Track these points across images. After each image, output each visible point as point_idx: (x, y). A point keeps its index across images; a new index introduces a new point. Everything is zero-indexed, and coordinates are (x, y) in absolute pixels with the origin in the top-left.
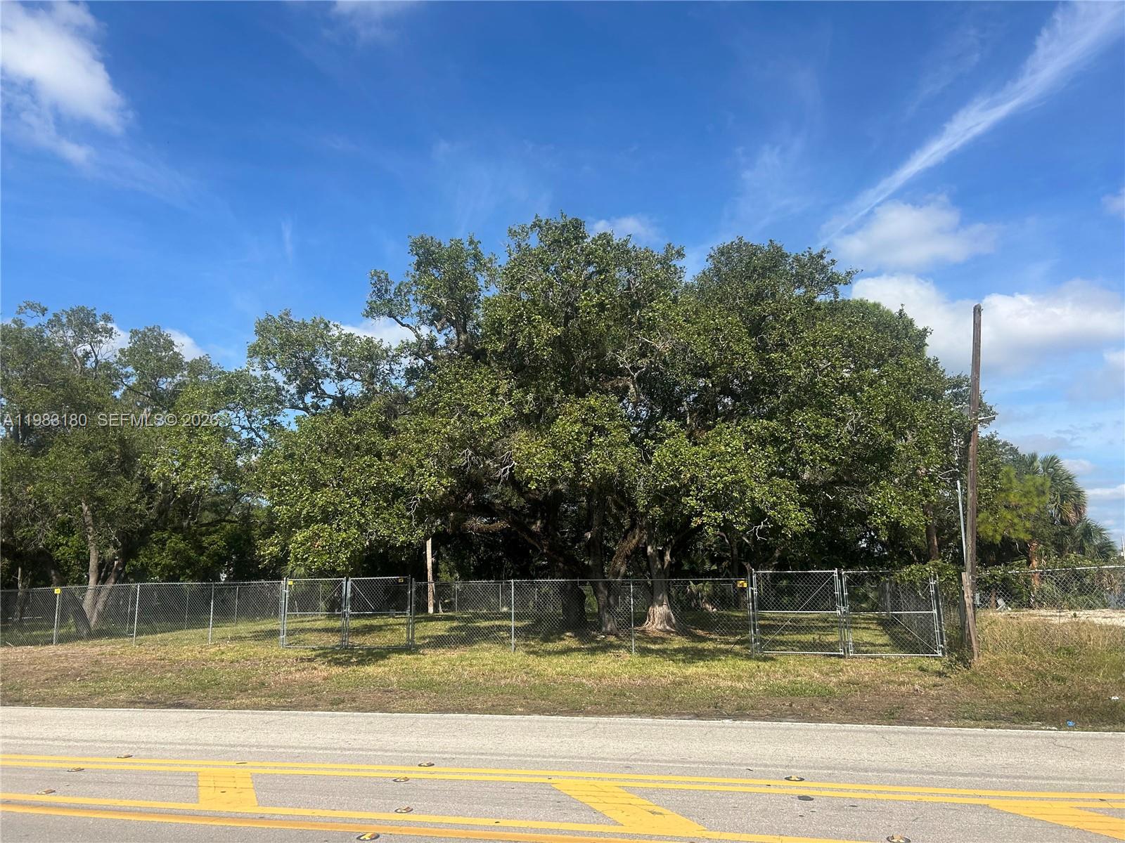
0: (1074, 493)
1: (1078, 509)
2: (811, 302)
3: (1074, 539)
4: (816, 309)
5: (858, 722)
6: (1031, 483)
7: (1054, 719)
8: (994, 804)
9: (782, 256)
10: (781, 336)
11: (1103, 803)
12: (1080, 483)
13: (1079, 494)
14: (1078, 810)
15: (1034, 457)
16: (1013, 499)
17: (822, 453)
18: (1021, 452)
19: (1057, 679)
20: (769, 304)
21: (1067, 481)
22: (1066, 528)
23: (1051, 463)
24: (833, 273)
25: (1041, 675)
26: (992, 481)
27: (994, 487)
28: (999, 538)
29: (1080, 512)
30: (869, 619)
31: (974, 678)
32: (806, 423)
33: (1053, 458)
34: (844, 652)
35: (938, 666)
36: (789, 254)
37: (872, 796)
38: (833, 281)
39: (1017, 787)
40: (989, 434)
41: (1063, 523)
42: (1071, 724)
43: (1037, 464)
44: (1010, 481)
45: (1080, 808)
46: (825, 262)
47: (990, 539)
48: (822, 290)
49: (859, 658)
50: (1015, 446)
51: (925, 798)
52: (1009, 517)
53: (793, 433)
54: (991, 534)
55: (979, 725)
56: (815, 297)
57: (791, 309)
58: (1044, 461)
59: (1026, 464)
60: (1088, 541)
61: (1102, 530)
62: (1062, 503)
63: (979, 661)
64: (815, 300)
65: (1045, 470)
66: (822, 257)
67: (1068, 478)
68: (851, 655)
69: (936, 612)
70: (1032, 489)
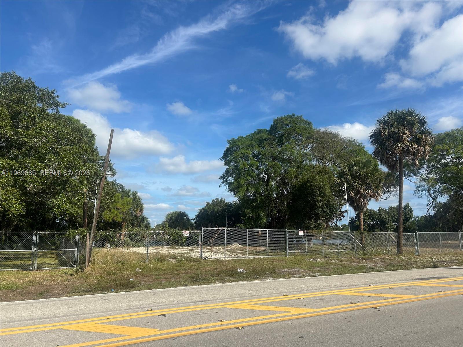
0: (140, 205)
1: (141, 211)
2: (44, 111)
3: (138, 222)
4: (46, 115)
5: (25, 299)
6: (126, 200)
7: (107, 289)
8: (65, 327)
9: (34, 86)
10: (27, 123)
11: (109, 320)
12: (143, 202)
13: (142, 206)
14: (98, 324)
15: (129, 191)
16: (119, 205)
17: (36, 179)
18: (126, 188)
19: (114, 273)
20: (24, 107)
21: (139, 201)
22: (136, 218)
23: (135, 193)
24: (57, 101)
25: (109, 272)
26: (111, 198)
27: (111, 201)
28: (111, 220)
29: (141, 212)
30: (52, 253)
31: (84, 276)
32: (30, 164)
33: (136, 192)
34: (33, 268)
35: (71, 272)
36: (38, 87)
37: (11, 333)
38: (56, 105)
39: (79, 319)
40: (113, 180)
41: (135, 216)
42: (113, 290)
43: (130, 193)
44: (118, 199)
45: (98, 323)
46: (54, 95)
47: (107, 221)
48: (51, 107)
49: (39, 270)
50: (124, 186)
51: (36, 330)
52: (116, 212)
53: (23, 168)
54: (108, 219)
55: (78, 295)
56: (47, 110)
57: (34, 112)
58: (133, 193)
59: (126, 193)
60: (142, 223)
61: (147, 219)
62: (136, 208)
63: (87, 269)
64: (47, 111)
65: (132, 196)
66: (53, 93)
67: (139, 200)
68: (35, 269)
69: (77, 250)
70: (126, 203)
